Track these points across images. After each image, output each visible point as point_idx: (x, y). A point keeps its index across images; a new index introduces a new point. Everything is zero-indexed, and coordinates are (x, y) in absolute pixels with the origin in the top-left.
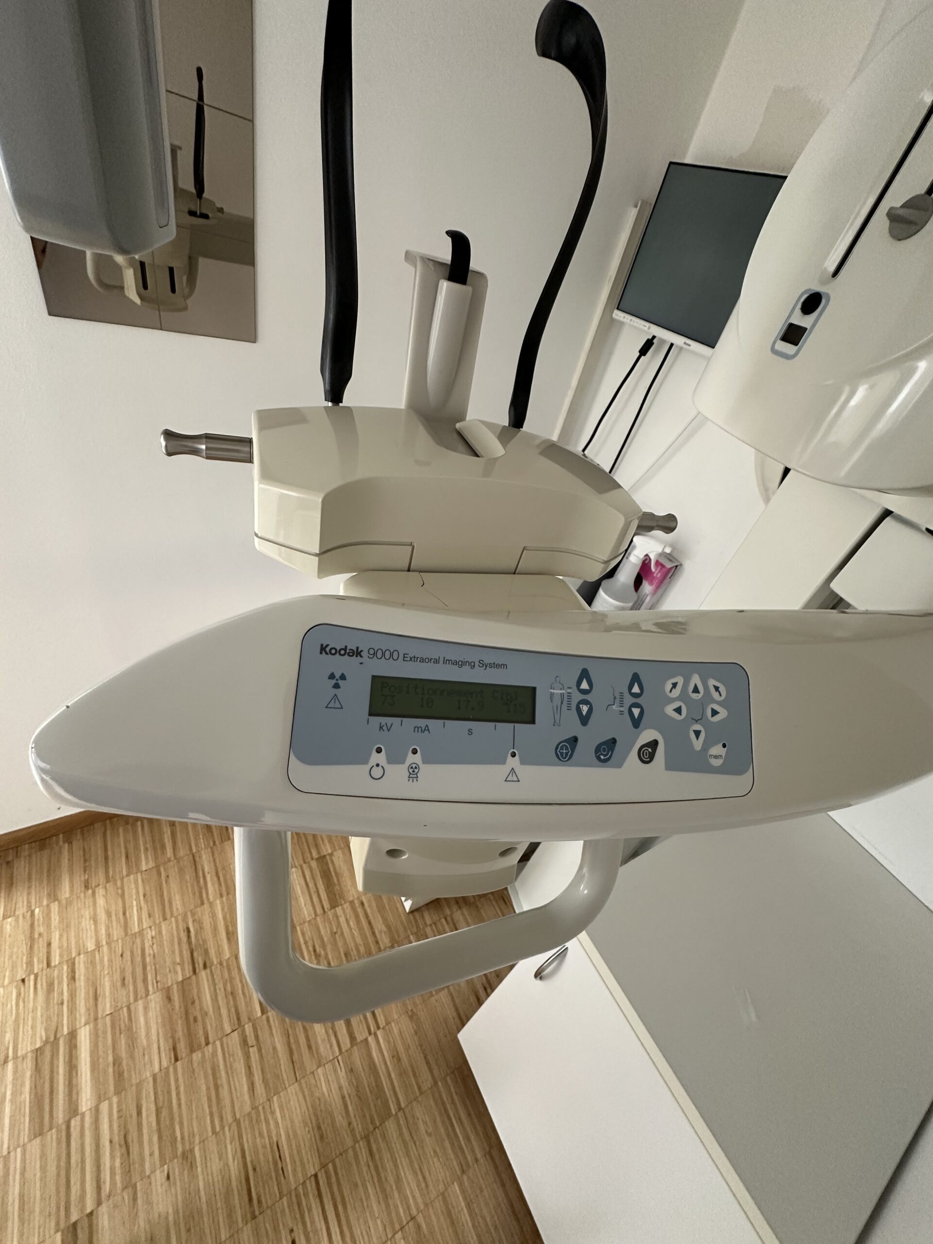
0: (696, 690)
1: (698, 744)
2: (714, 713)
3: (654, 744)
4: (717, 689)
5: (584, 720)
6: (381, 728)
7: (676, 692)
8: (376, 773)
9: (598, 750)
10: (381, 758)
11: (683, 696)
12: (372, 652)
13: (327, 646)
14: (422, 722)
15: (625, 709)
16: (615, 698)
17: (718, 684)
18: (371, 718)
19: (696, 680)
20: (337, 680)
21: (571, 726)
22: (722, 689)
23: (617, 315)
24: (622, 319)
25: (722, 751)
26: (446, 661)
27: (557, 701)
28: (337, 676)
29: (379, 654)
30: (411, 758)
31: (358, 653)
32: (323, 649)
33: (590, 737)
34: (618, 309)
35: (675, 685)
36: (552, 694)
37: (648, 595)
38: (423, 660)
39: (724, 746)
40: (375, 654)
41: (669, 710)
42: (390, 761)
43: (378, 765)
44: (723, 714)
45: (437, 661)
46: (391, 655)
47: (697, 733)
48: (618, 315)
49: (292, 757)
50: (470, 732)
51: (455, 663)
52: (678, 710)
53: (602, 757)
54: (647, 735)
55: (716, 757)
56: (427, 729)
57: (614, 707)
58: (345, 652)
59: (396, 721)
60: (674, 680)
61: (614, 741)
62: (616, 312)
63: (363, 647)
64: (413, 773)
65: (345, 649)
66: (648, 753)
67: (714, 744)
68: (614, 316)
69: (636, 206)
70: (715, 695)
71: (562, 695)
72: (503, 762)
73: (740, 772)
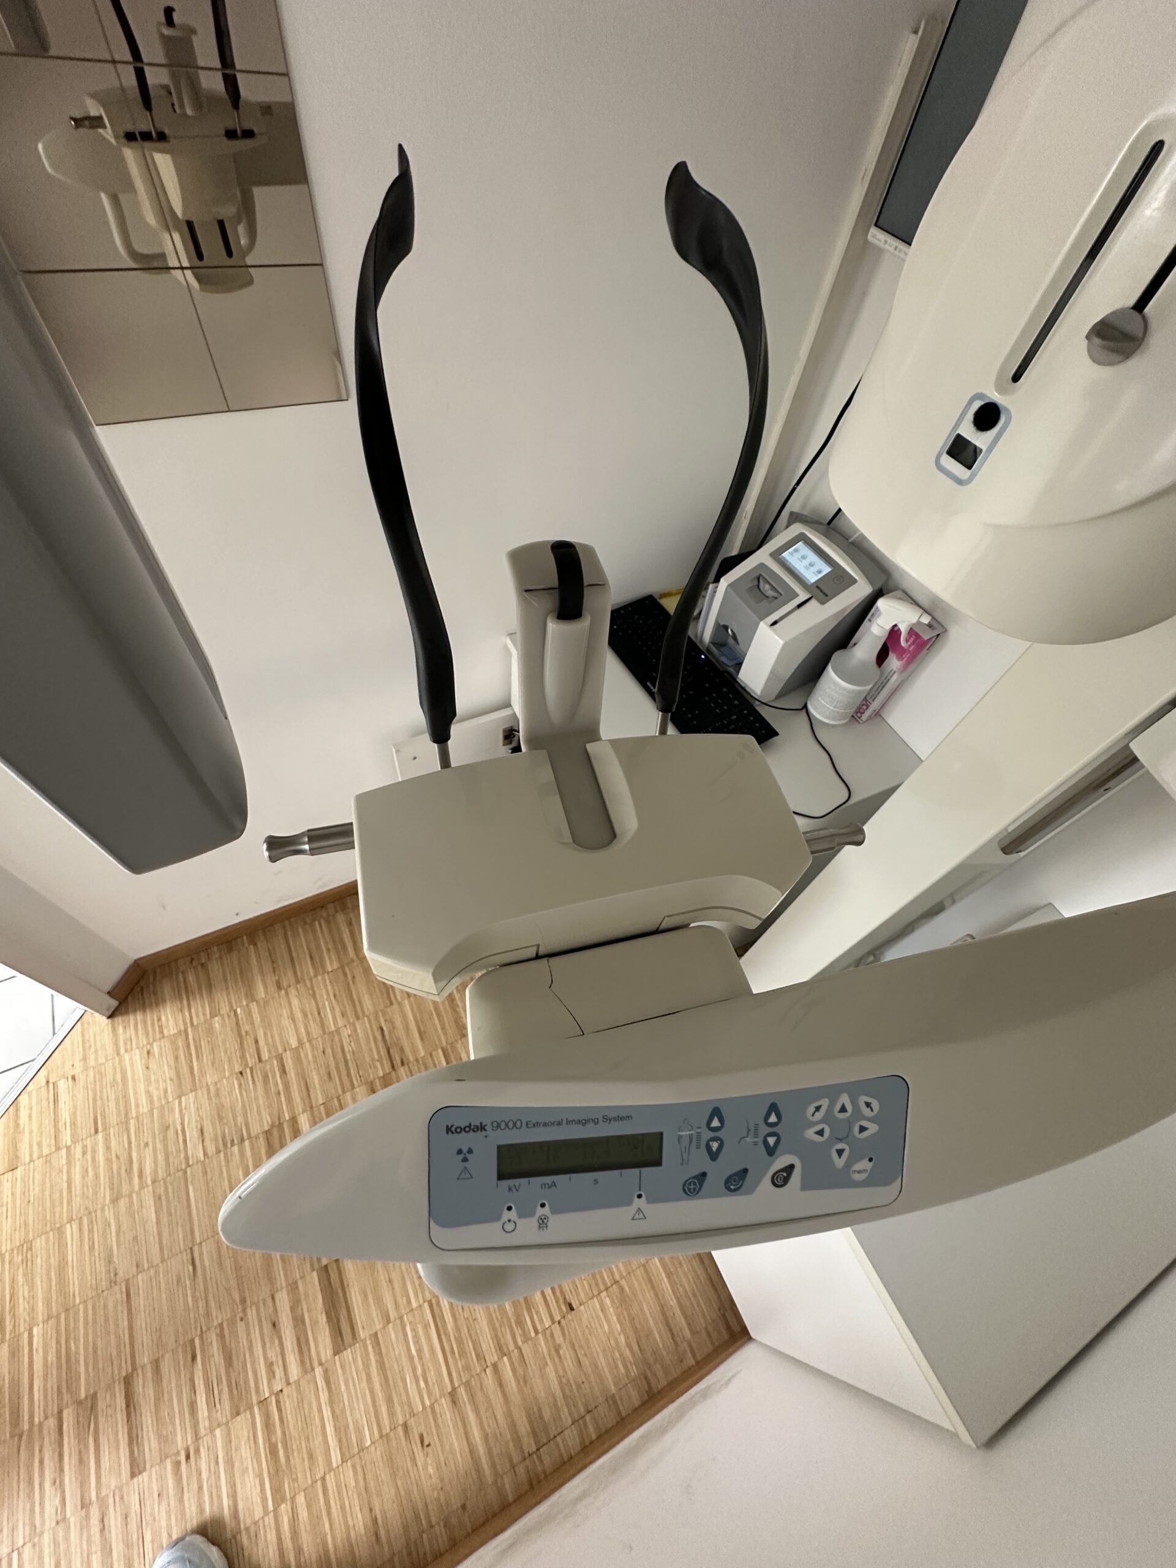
0: (843, 1109)
1: (840, 1162)
2: (863, 1129)
3: (790, 1168)
4: (868, 1105)
5: (714, 1156)
6: (510, 1189)
7: (819, 1115)
8: (509, 1227)
9: (728, 1182)
10: (513, 1215)
11: (828, 1119)
12: (495, 1124)
13: (452, 1126)
14: (548, 1179)
15: (760, 1140)
16: (749, 1130)
17: (869, 1100)
18: (500, 1182)
19: (845, 1099)
20: (465, 1155)
21: (700, 1162)
22: (875, 1105)
23: (874, 236)
24: (881, 245)
25: (868, 1166)
26: (568, 1122)
27: (685, 1142)
28: (465, 1150)
29: (503, 1125)
30: (540, 1211)
31: (482, 1128)
32: (449, 1130)
33: (718, 1172)
34: (876, 225)
35: (818, 1109)
36: (680, 1137)
37: (894, 673)
38: (545, 1125)
39: (871, 1160)
40: (499, 1126)
41: (810, 1134)
42: (521, 1215)
43: (509, 1221)
44: (873, 1128)
45: (559, 1124)
46: (515, 1124)
47: (840, 1152)
48: (877, 236)
49: (431, 1220)
50: (596, 1181)
51: (579, 1122)
52: (820, 1133)
53: (732, 1187)
54: (781, 1162)
55: (859, 1172)
56: (554, 1184)
57: (747, 1139)
58: (469, 1129)
59: (523, 1181)
60: (817, 1104)
61: (745, 1171)
62: (874, 231)
63: (487, 1121)
64: (543, 1223)
65: (470, 1126)
66: (782, 1178)
67: (862, 1158)
68: (870, 237)
69: (916, 32)
70: (866, 1112)
71: (691, 1136)
72: (629, 1203)
73: (887, 1182)
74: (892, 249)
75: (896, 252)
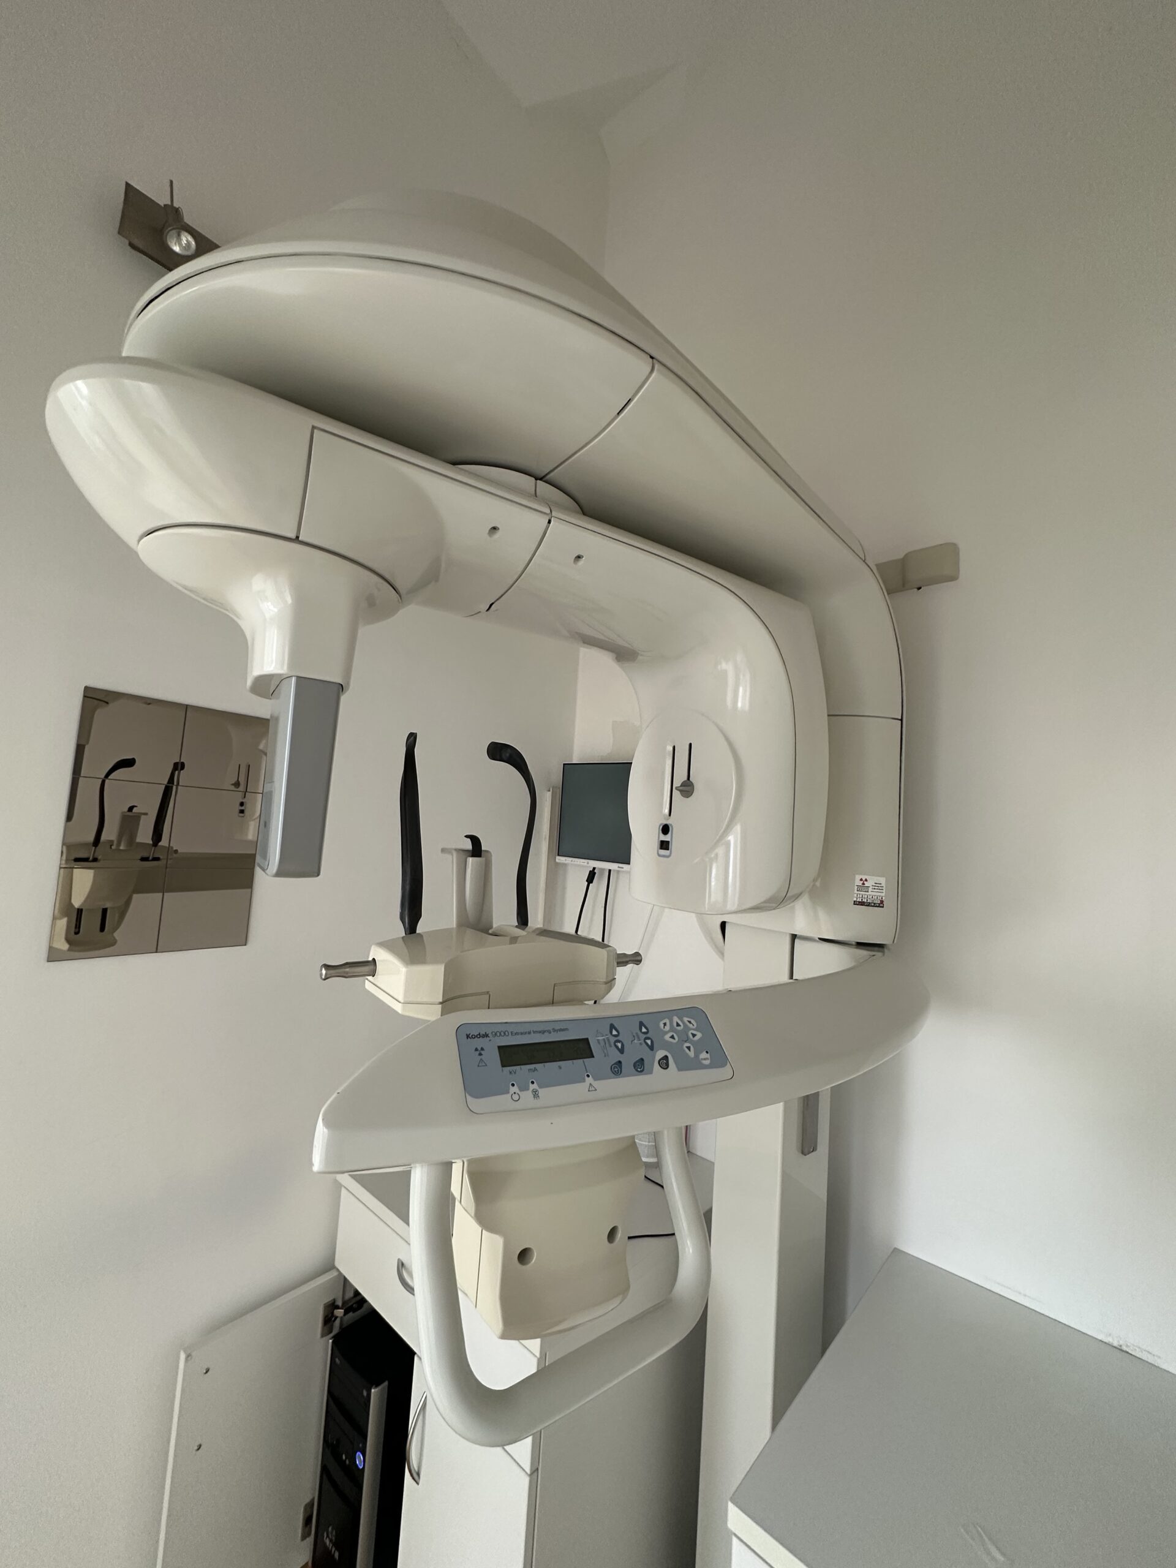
0: (678, 1025)
1: (692, 1054)
2: (694, 1035)
3: (666, 1058)
4: (690, 1022)
5: (622, 1051)
6: (511, 1073)
7: (667, 1028)
8: (516, 1097)
9: (635, 1065)
10: (515, 1089)
11: (672, 1029)
12: (494, 1034)
13: (469, 1034)
14: (532, 1066)
15: (642, 1041)
16: (634, 1036)
17: (689, 1020)
18: (504, 1068)
19: (676, 1019)
20: (480, 1051)
21: (615, 1056)
22: (693, 1021)
23: (559, 859)
24: (564, 862)
25: (708, 1056)
26: (534, 1032)
27: (602, 1043)
28: (479, 1049)
29: (498, 1034)
30: (532, 1087)
31: (486, 1035)
32: (468, 1036)
33: (628, 1060)
34: (558, 855)
35: (665, 1024)
36: (598, 1040)
38: (522, 1034)
39: (707, 1052)
40: (496, 1034)
41: (667, 1037)
42: (521, 1090)
43: (515, 1093)
44: (699, 1035)
45: (529, 1033)
46: (505, 1033)
47: (689, 1048)
48: (561, 859)
49: (467, 1095)
50: (560, 1067)
51: (540, 1032)
52: (672, 1037)
53: (639, 1070)
54: (660, 1054)
55: (705, 1059)
56: (535, 1069)
57: (636, 1041)
58: (479, 1036)
59: (518, 1068)
60: (664, 1021)
61: (642, 1060)
62: (558, 858)
63: (489, 1032)
64: (536, 1094)
65: (479, 1034)
66: (664, 1063)
67: (702, 1052)
68: (557, 860)
69: (549, 791)
70: (691, 1026)
71: (604, 1039)
72: (584, 1081)
73: (723, 1065)
74: (570, 862)
75: (573, 863)
